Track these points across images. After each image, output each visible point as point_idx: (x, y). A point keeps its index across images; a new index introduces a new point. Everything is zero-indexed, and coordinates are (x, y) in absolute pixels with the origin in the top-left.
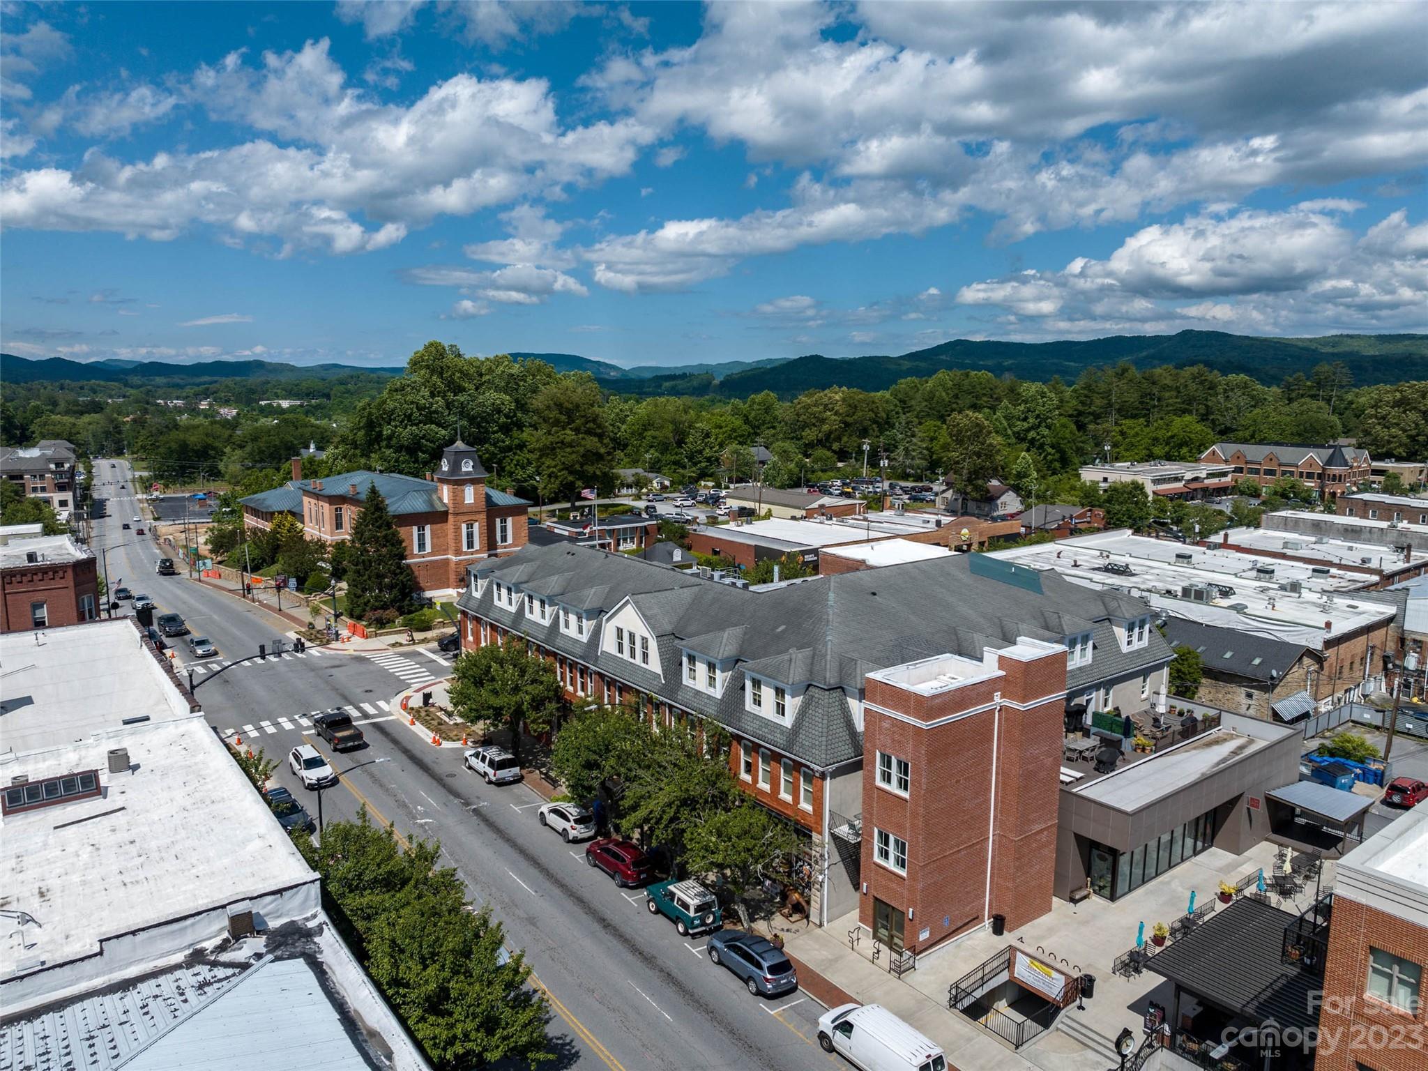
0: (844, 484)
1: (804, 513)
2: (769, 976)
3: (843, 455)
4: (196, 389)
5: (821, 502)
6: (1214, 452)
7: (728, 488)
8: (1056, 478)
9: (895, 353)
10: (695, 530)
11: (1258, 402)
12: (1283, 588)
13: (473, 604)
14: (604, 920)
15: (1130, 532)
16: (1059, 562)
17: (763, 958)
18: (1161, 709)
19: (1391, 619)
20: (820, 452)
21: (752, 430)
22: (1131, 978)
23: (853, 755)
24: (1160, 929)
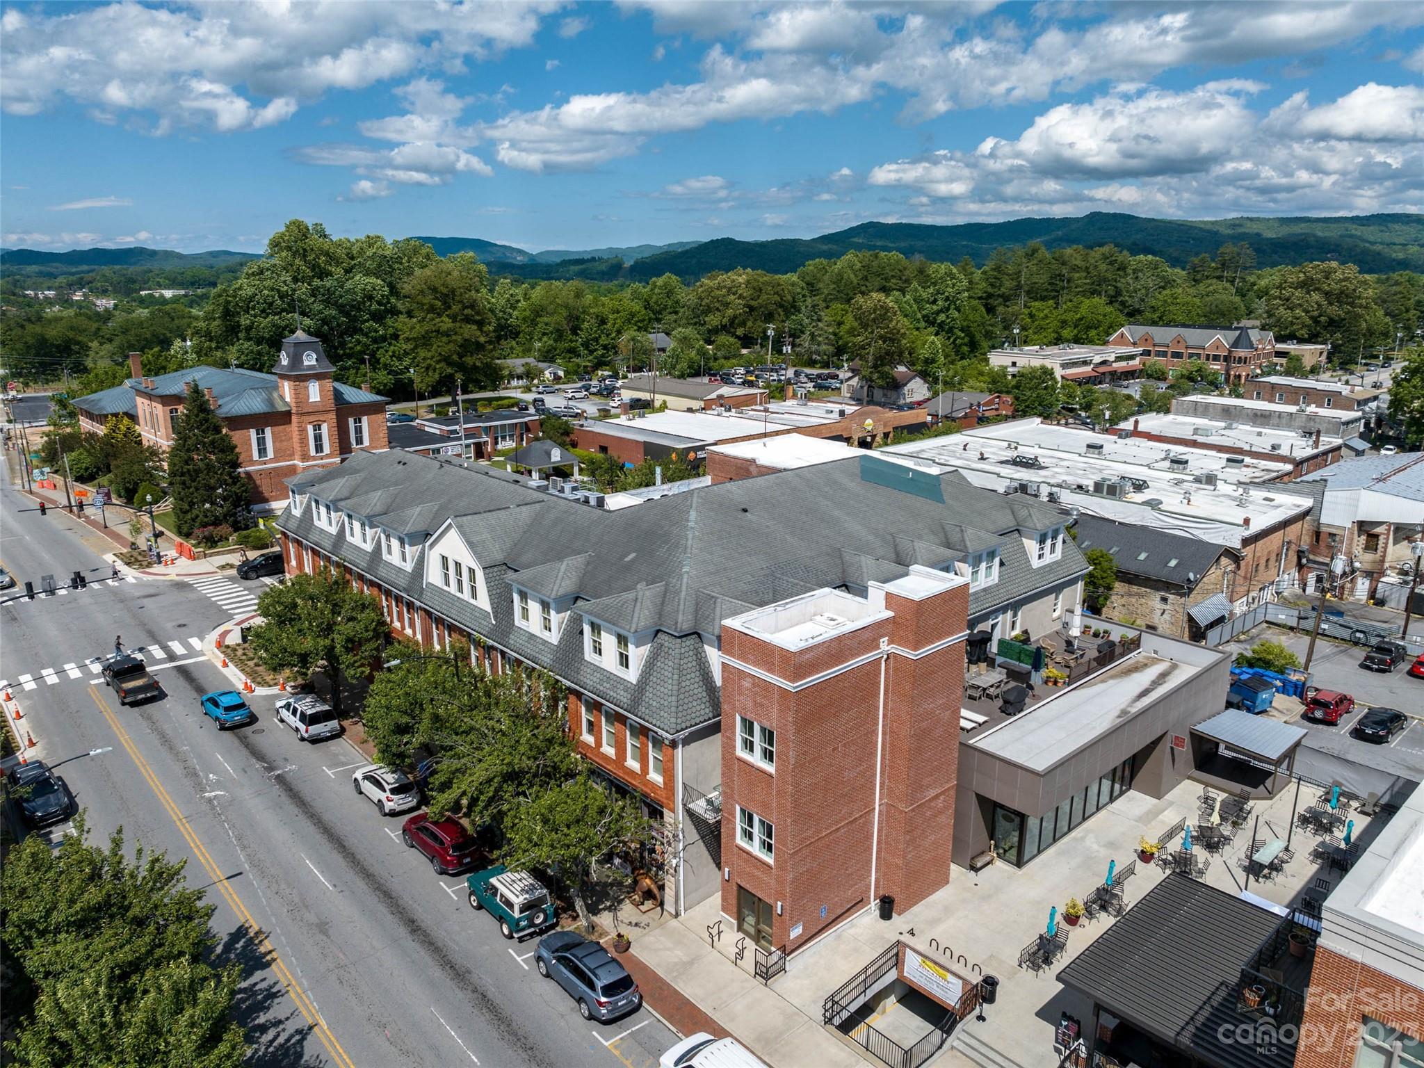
0: (748, 372)
1: (702, 404)
2: (603, 999)
3: (747, 341)
4: (71, 278)
5: (719, 392)
6: (1122, 334)
7: (626, 377)
8: (965, 362)
9: (807, 237)
10: (582, 426)
11: (1167, 283)
12: (1198, 480)
13: (292, 525)
14: (413, 922)
15: (1039, 420)
16: (965, 455)
17: (596, 976)
18: (1075, 632)
19: (1307, 512)
20: (724, 339)
21: (654, 315)
22: (1041, 971)
23: (711, 715)
24: (1074, 906)
